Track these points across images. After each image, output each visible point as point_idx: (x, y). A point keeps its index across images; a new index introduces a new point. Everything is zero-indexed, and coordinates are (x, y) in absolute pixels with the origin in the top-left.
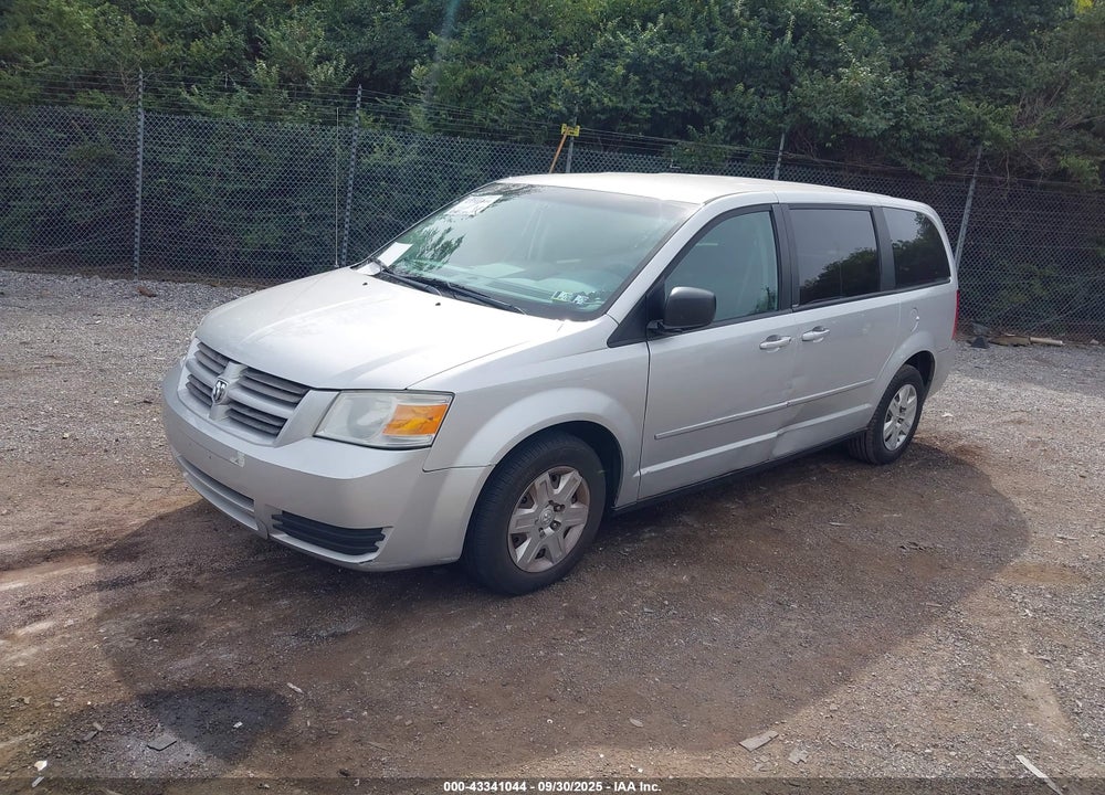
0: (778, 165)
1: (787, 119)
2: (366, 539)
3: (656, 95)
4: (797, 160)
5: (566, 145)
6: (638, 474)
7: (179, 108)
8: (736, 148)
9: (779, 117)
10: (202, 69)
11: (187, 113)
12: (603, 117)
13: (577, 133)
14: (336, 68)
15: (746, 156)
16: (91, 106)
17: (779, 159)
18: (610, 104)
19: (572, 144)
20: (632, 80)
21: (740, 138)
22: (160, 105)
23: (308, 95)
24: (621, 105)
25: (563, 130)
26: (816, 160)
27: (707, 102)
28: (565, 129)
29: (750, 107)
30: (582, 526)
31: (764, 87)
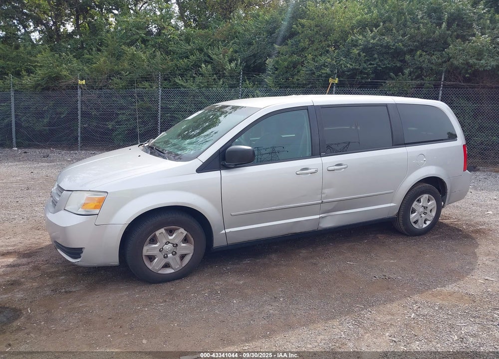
0: (441, 88)
1: (445, 65)
2: (76, 252)
3: (377, 60)
4: (452, 85)
5: (332, 87)
6: (224, 232)
7: (176, 86)
8: (418, 82)
9: (441, 65)
10: (186, 70)
11: (180, 88)
12: (348, 73)
13: (336, 81)
14: (236, 64)
15: (423, 85)
16: (143, 88)
17: (442, 86)
18: (351, 67)
19: (335, 87)
20: (362, 56)
21: (419, 77)
22: (170, 85)
23: (224, 76)
24: (357, 67)
25: (330, 81)
26: (463, 84)
27: (403, 61)
28: (331, 81)
29: (424, 61)
30: (191, 254)
31: (434, 51)
